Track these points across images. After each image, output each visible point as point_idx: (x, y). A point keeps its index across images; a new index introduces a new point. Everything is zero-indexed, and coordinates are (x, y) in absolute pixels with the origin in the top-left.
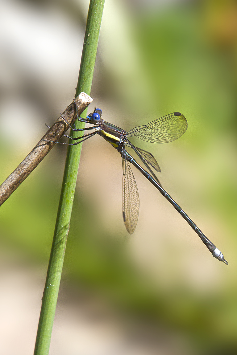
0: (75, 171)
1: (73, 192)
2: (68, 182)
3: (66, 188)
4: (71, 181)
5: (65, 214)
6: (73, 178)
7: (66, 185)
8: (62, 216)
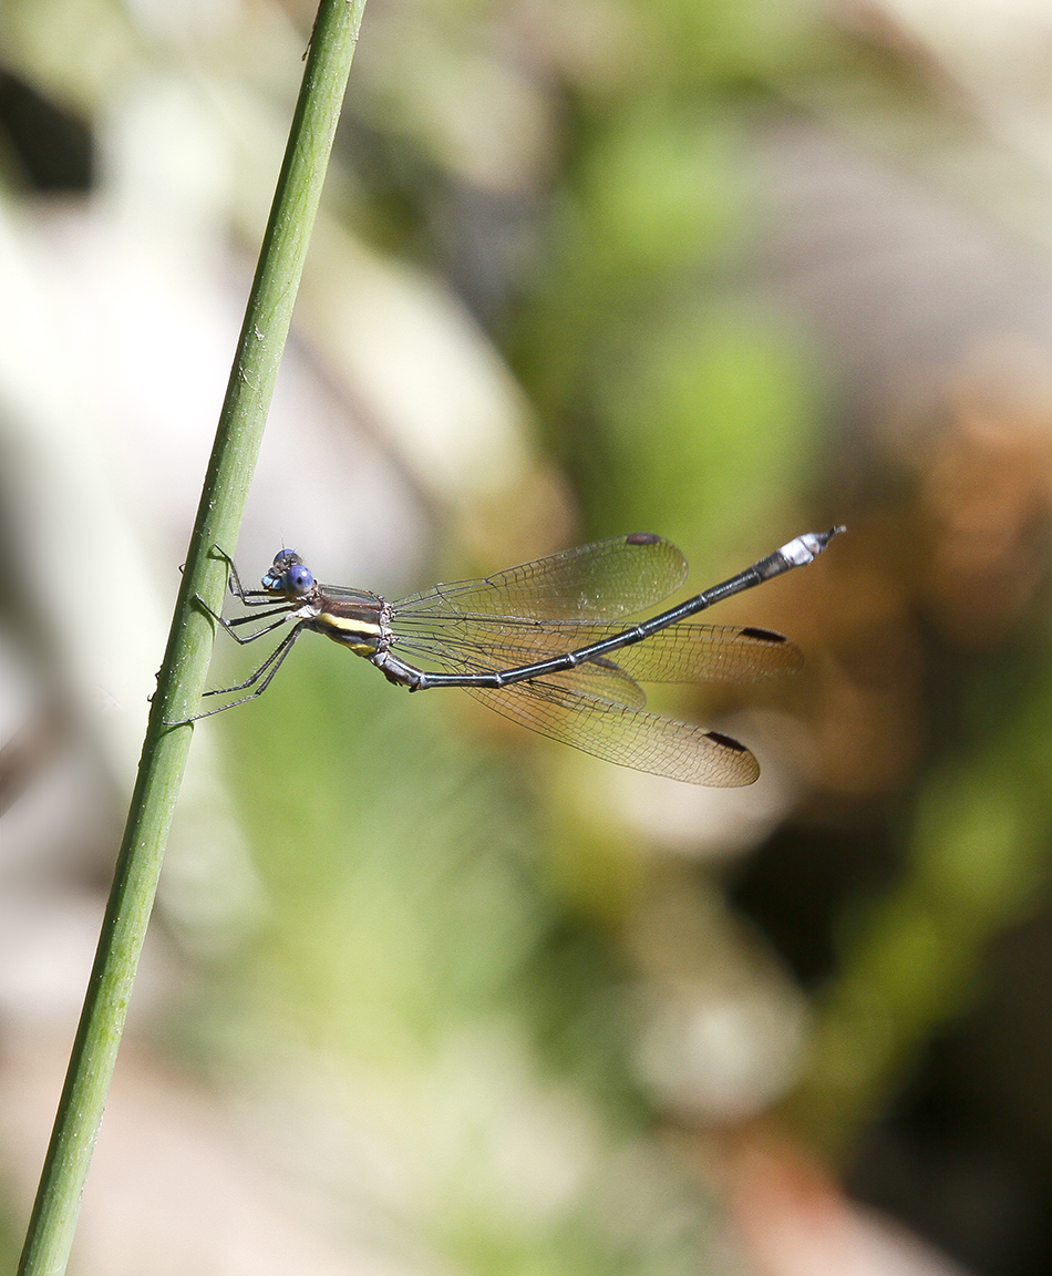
0: (134, 939)
1: (122, 1005)
2: (111, 974)
3: (101, 992)
4: (118, 971)
5: (91, 1076)
6: (126, 961)
7: (104, 980)
8: (82, 1082)
